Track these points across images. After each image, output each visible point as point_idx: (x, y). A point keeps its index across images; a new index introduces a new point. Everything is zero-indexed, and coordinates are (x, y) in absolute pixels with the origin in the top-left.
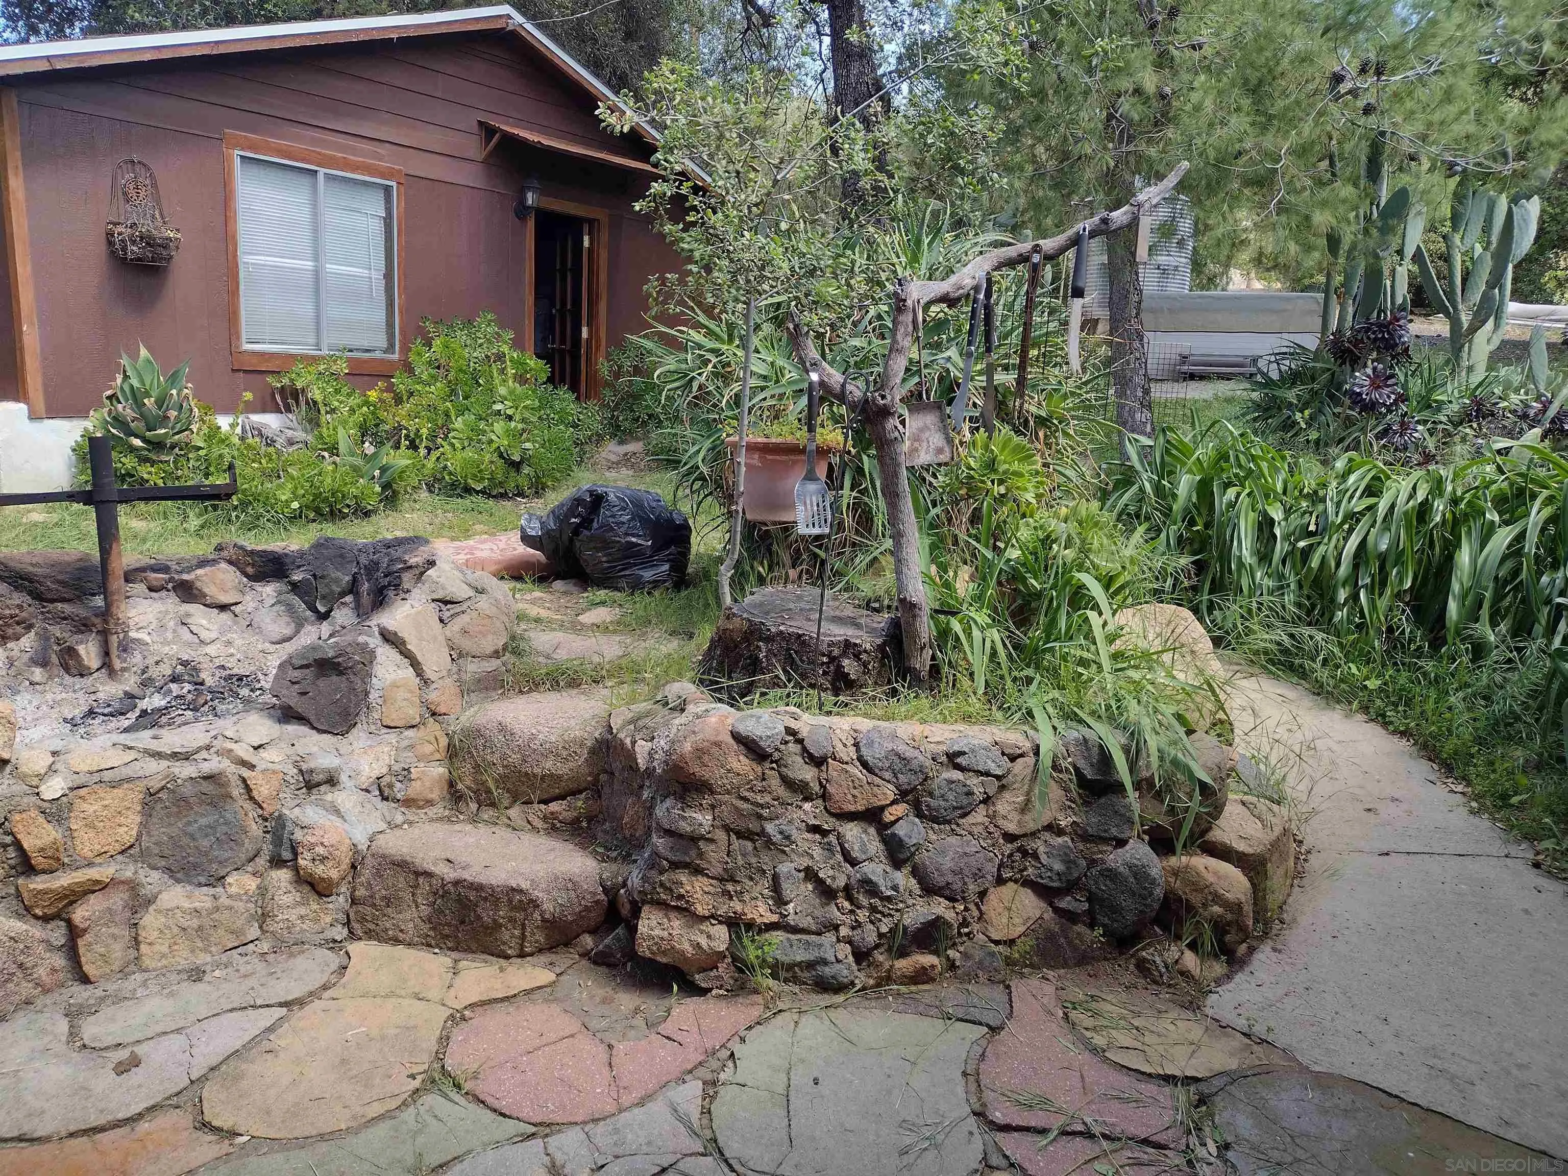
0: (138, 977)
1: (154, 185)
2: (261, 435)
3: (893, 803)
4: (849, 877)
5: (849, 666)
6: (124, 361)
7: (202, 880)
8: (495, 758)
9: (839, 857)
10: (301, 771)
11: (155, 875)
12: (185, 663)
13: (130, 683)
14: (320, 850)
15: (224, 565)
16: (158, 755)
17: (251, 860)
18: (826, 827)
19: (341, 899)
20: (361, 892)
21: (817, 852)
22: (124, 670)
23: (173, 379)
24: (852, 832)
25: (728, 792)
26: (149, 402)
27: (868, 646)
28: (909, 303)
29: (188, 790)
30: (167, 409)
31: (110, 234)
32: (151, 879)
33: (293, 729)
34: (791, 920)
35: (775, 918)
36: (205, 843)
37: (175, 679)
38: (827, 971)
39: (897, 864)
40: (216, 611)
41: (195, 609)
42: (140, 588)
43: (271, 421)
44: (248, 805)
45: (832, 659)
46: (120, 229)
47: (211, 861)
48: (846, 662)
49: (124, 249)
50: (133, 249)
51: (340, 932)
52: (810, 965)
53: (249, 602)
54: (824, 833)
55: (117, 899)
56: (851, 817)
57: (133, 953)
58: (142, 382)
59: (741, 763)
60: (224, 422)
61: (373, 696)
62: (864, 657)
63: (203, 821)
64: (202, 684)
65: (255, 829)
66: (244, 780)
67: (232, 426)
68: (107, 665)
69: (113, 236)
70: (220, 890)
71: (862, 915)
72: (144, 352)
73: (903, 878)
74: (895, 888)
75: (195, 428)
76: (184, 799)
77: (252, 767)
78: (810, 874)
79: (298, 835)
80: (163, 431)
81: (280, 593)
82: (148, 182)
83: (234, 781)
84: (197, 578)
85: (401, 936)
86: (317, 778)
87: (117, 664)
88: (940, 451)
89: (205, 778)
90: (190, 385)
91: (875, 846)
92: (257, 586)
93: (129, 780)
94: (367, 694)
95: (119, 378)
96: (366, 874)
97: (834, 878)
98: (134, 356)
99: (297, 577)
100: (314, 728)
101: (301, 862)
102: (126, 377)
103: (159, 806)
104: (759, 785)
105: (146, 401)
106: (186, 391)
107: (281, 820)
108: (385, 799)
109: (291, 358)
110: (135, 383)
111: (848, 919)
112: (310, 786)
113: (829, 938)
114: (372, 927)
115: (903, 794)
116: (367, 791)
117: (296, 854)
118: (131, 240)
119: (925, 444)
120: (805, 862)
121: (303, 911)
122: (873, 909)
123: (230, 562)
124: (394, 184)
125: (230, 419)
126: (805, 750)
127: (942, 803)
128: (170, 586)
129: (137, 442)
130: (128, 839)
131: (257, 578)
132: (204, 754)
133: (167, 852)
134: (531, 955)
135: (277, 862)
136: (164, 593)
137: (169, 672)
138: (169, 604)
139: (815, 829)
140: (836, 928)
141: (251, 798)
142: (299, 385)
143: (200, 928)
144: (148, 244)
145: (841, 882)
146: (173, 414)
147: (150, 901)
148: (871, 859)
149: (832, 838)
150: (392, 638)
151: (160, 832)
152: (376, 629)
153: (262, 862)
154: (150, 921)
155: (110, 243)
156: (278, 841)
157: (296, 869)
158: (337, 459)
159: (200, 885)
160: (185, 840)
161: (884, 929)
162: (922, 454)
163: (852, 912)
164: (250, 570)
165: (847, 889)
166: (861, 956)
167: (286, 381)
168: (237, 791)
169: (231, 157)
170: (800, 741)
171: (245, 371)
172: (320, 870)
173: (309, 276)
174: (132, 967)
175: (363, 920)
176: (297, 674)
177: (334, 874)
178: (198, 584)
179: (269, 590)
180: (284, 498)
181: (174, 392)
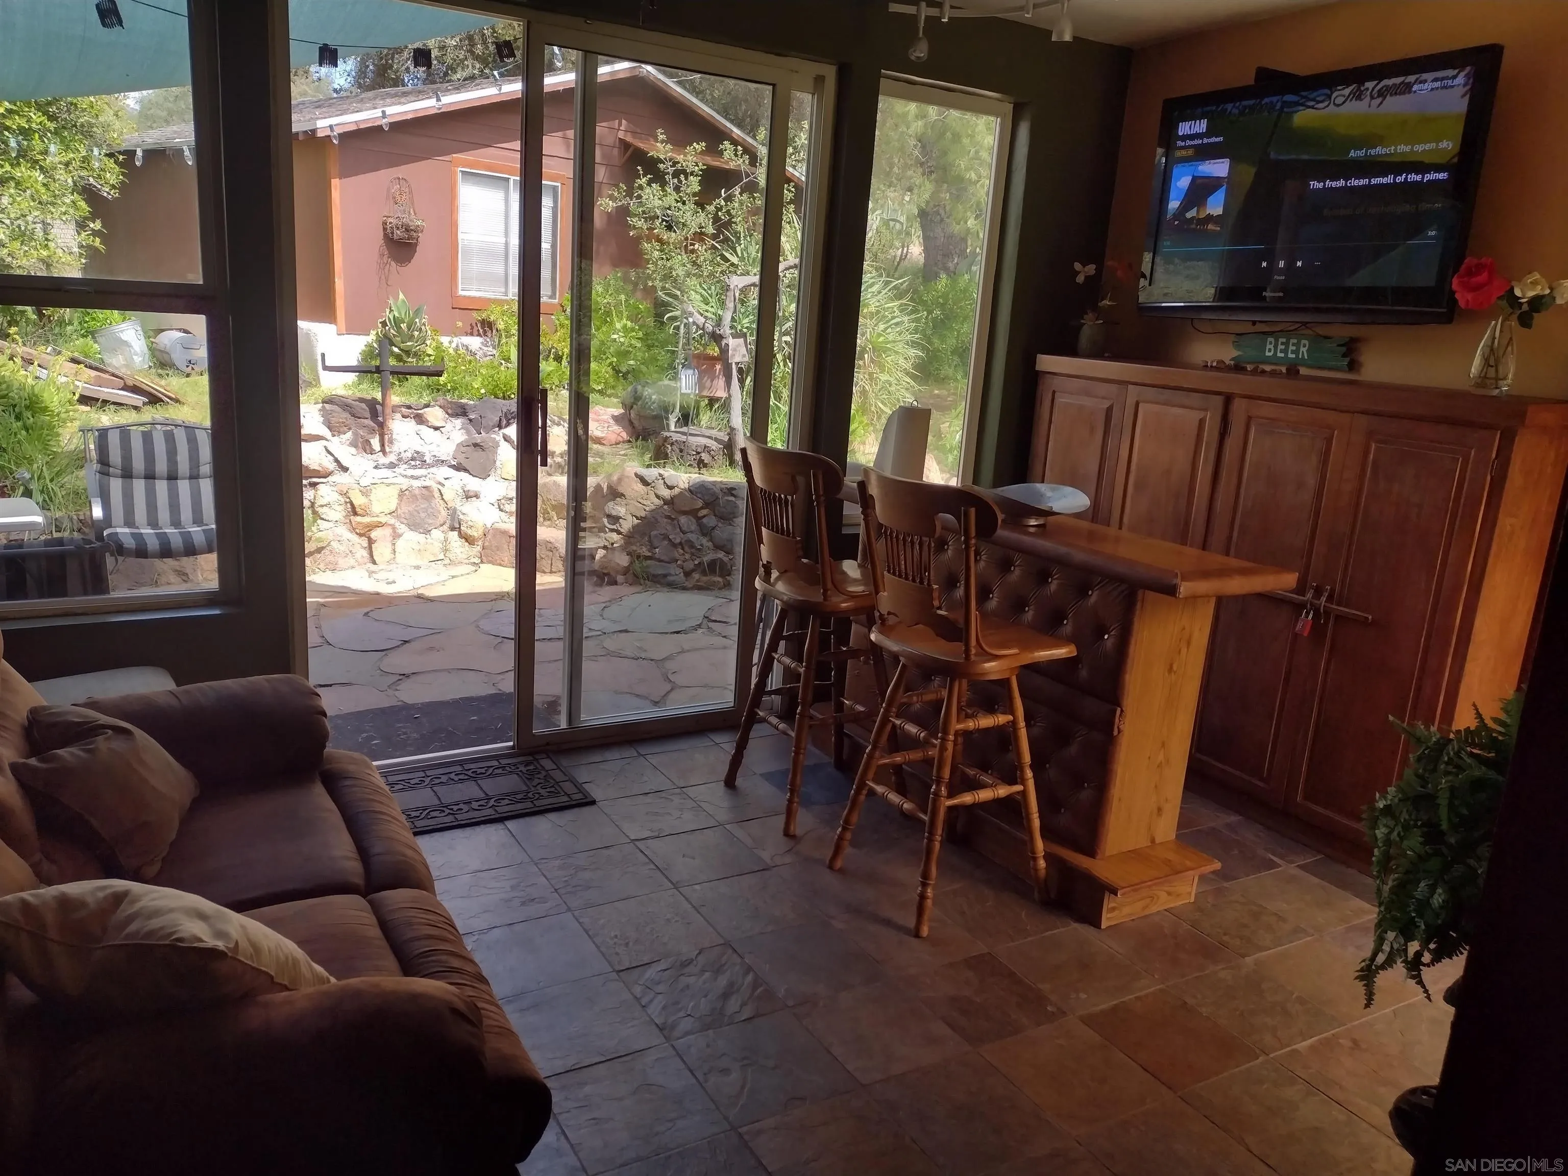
0: (395, 565)
1: (411, 192)
2: (467, 349)
3: (702, 508)
4: (682, 539)
5: (705, 457)
6: (391, 301)
7: (421, 531)
8: (551, 497)
9: (679, 530)
10: (464, 491)
11: (403, 526)
12: (418, 453)
13: (392, 458)
14: (470, 523)
15: (437, 408)
16: (406, 476)
17: (442, 525)
18: (673, 517)
19: (479, 547)
20: (487, 544)
21: (669, 528)
22: (390, 452)
23: (417, 313)
24: (683, 520)
25: (633, 499)
26: (403, 326)
27: (714, 448)
28: (732, 287)
29: (417, 492)
30: (413, 331)
31: (385, 223)
32: (402, 528)
33: (463, 474)
34: (657, 556)
35: (650, 554)
36: (423, 515)
37: (413, 459)
38: (671, 578)
39: (704, 535)
40: (432, 430)
41: (423, 428)
42: (398, 416)
43: (475, 342)
44: (441, 502)
45: (698, 453)
46: (390, 220)
47: (425, 524)
48: (703, 455)
49: (392, 233)
50: (398, 233)
51: (477, 560)
52: (665, 576)
53: (449, 426)
54: (673, 519)
55: (387, 531)
56: (685, 513)
57: (393, 556)
58: (400, 313)
59: (639, 487)
60: (445, 340)
61: (498, 463)
62: (712, 453)
63: (422, 506)
64: (425, 461)
65: (444, 513)
66: (440, 491)
67: (450, 342)
68: (383, 450)
69: (386, 224)
70: (428, 536)
71: (687, 556)
72: (401, 296)
73: (705, 541)
74: (702, 545)
75: (428, 342)
76: (415, 496)
77: (443, 485)
78: (666, 537)
79: (461, 517)
80: (410, 343)
81: (463, 424)
82: (407, 190)
83: (436, 490)
84: (425, 413)
85: (502, 563)
86: (471, 494)
87: (387, 449)
88: (744, 356)
89: (424, 487)
90: (426, 317)
91: (694, 527)
92: (453, 419)
93: (394, 484)
94: (495, 462)
95: (388, 311)
96: (489, 537)
97: (675, 538)
98: (396, 298)
99: (472, 417)
100: (471, 474)
101: (462, 528)
102: (391, 311)
103: (405, 497)
104: (645, 497)
105: (402, 325)
106: (424, 320)
107: (455, 510)
108: (501, 510)
109: (489, 301)
110: (397, 315)
111: (682, 558)
112: (468, 497)
113: (674, 565)
114: (491, 559)
115: (707, 505)
116: (493, 505)
117: (460, 524)
118: (396, 227)
119: (738, 353)
120: (664, 532)
121: (463, 550)
122: (693, 554)
123: (440, 407)
124: (559, 184)
125: (449, 339)
126: (665, 483)
127: (724, 510)
128: (412, 416)
129: (396, 350)
130: (393, 508)
131: (455, 415)
132: (424, 478)
133: (407, 517)
134: (555, 572)
135: (453, 529)
136: (409, 419)
137: (410, 456)
138: (411, 424)
139: (669, 517)
140: (677, 561)
141: (443, 499)
142: (492, 318)
143: (420, 550)
144: (406, 229)
145: (678, 541)
146: (416, 333)
147: (400, 536)
148: (692, 532)
149: (676, 522)
150: (508, 439)
151: (405, 509)
152: (501, 435)
153: (445, 527)
154: (400, 543)
155: (385, 229)
156: (453, 519)
157: (460, 532)
158: (509, 365)
159: (420, 533)
160: (415, 513)
161: (696, 562)
162: (736, 357)
163: (683, 554)
164: (450, 411)
165: (681, 543)
166: (687, 574)
167: (484, 316)
168: (437, 495)
169: (456, 173)
170: (663, 479)
171: (460, 309)
172: (469, 532)
173: (502, 247)
174: (392, 562)
175: (487, 556)
176: (464, 449)
177: (475, 534)
178: (425, 415)
179: (458, 422)
180: (476, 386)
181: (417, 320)
